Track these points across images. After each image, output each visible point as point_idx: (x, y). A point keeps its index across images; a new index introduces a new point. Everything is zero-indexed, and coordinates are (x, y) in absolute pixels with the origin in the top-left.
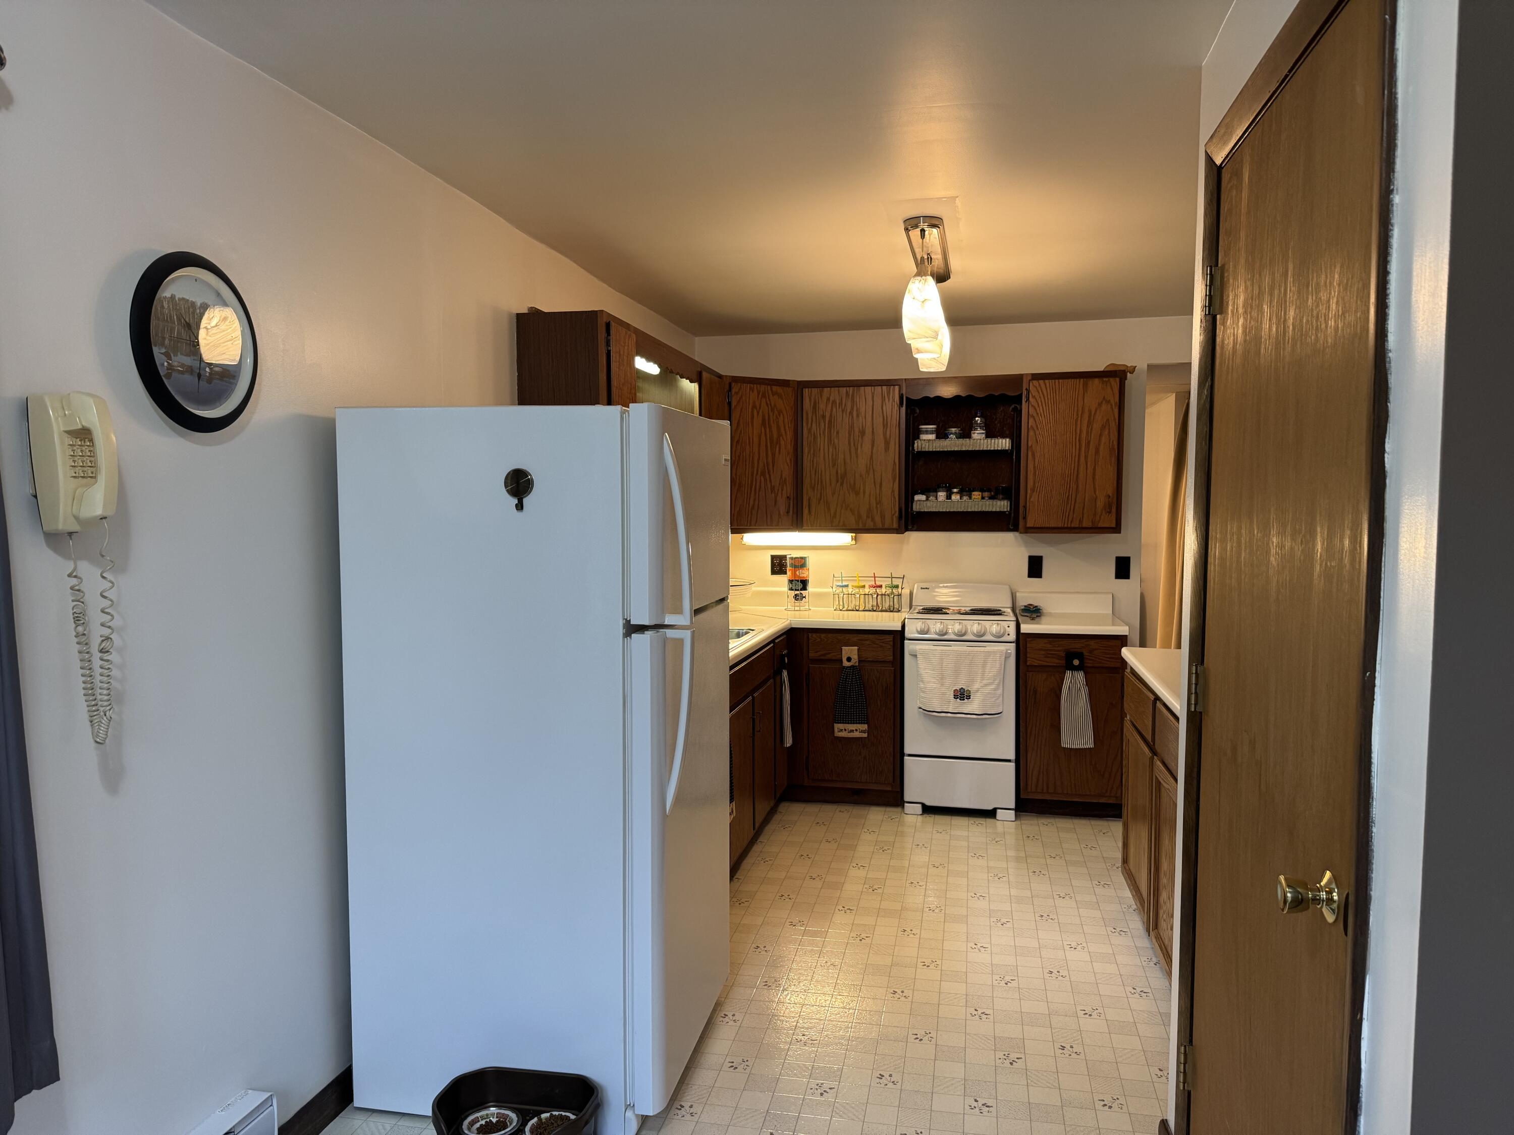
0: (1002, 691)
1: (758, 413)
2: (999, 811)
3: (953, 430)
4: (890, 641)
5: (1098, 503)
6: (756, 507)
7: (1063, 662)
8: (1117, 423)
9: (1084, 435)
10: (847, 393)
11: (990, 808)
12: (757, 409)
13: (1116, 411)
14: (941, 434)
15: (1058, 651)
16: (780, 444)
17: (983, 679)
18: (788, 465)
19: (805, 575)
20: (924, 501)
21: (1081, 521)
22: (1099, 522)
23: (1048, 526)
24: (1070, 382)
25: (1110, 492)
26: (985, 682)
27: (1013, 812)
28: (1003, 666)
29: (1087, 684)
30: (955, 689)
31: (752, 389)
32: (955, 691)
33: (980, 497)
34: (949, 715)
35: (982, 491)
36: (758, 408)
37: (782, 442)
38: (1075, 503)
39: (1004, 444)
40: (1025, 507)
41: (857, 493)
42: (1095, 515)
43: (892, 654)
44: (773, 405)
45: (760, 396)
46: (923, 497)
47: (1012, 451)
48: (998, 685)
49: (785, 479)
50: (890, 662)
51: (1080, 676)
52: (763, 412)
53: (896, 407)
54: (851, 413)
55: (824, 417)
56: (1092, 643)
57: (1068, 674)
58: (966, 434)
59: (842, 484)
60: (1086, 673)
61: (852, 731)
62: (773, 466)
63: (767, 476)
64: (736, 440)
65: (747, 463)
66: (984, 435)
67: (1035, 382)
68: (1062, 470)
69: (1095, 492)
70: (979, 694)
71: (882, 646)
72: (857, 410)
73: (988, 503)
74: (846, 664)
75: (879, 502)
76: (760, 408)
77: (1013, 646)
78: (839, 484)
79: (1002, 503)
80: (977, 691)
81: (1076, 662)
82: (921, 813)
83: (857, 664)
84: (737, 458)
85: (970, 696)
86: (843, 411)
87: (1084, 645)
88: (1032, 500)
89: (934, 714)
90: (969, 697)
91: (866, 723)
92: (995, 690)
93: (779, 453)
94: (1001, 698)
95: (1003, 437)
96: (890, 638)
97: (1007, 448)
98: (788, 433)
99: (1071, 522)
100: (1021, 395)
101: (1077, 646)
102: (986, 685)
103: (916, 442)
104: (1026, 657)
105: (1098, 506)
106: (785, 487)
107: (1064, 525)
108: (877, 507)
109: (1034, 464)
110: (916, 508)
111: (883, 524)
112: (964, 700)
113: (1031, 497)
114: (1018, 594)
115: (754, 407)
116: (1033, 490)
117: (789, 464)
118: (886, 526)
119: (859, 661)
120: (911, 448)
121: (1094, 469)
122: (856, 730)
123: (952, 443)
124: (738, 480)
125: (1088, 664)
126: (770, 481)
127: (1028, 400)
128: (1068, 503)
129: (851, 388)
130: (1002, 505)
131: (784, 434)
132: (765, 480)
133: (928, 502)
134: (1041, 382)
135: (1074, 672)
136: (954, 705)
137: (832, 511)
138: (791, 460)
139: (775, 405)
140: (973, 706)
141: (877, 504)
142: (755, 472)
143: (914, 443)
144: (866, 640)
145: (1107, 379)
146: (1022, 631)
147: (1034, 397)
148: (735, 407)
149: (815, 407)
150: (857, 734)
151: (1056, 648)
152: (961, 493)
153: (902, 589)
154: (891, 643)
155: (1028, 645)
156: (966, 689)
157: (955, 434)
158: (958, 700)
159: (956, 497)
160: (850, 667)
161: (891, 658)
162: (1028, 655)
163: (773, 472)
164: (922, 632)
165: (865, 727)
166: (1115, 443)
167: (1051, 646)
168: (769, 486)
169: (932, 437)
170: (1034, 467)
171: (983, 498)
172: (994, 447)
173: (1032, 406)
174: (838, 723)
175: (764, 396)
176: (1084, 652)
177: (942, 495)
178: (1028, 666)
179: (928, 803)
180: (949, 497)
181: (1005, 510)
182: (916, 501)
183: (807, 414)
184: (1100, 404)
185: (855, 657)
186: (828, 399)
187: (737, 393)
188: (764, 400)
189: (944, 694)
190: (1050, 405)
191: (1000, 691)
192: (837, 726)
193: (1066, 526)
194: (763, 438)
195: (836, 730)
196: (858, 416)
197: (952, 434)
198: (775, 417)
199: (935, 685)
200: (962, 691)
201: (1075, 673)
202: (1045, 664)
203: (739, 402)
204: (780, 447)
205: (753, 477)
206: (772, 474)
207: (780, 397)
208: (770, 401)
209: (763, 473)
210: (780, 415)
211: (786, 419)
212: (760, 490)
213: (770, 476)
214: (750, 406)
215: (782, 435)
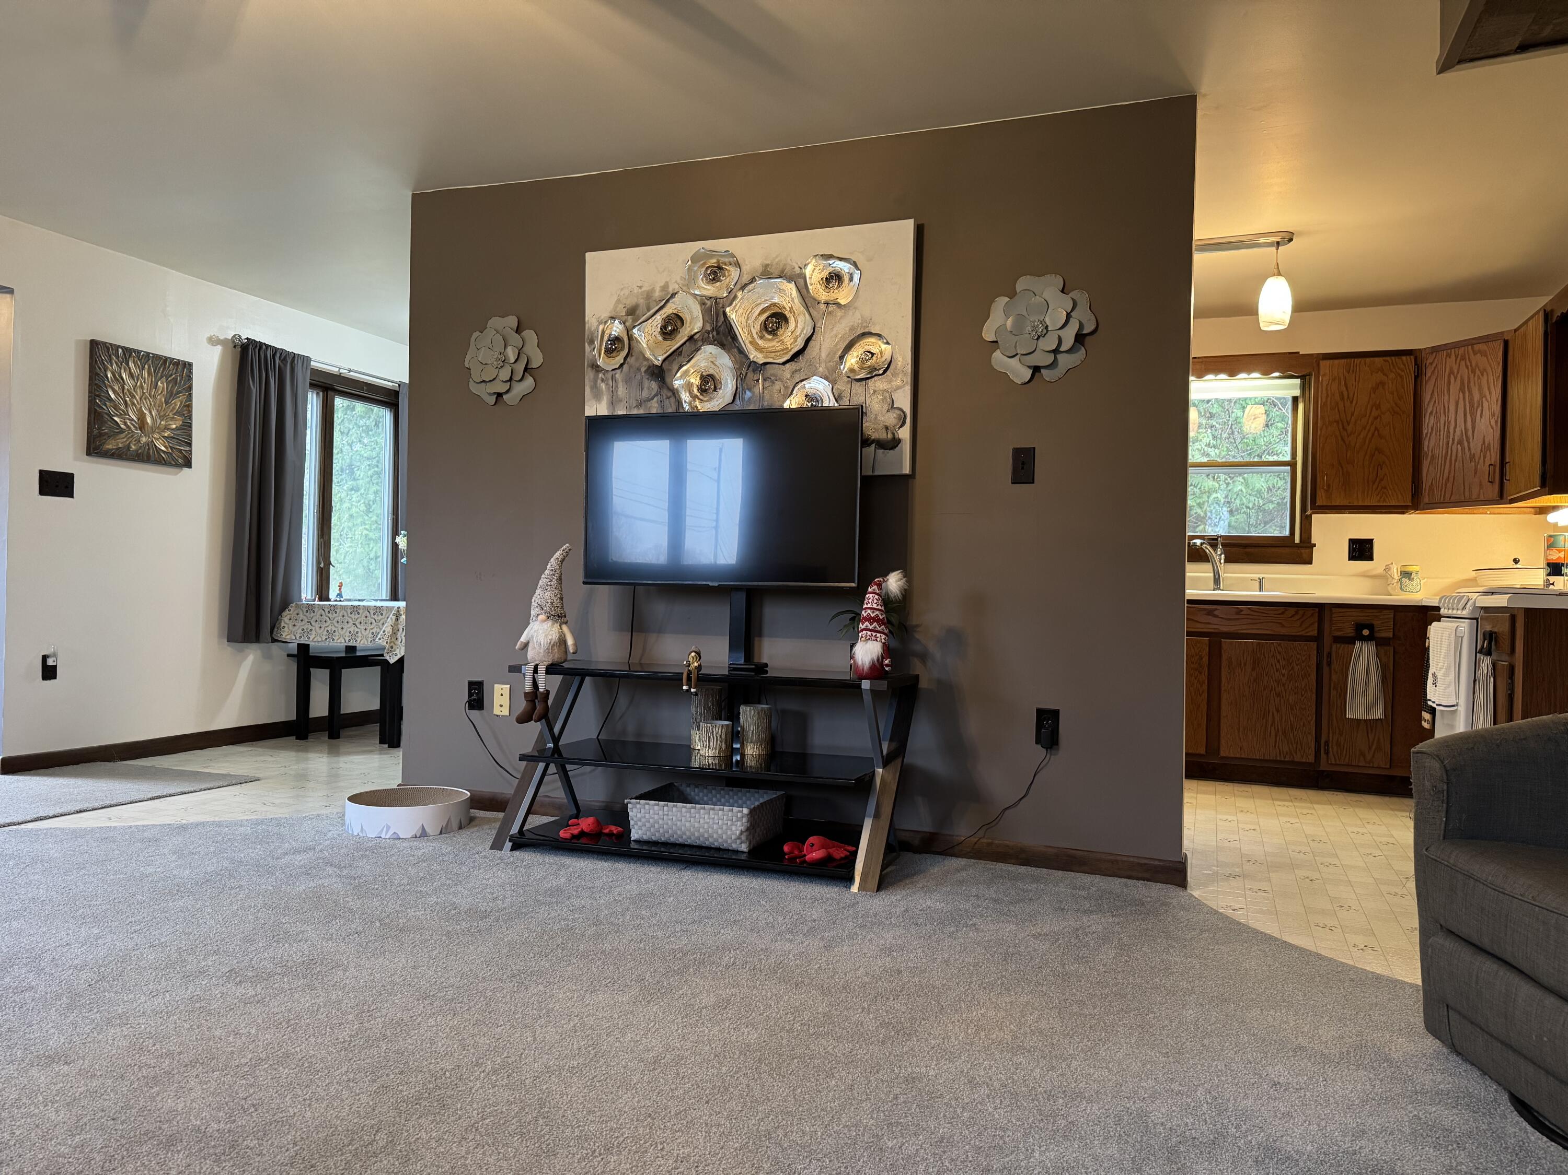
1: (1455, 378)
6: (1451, 479)
12: (1453, 374)
16: (1483, 407)
18: (1492, 428)
31: (1449, 356)
36: (1456, 371)
37: (1486, 404)
44: (1474, 365)
45: (1458, 360)
49: (1489, 444)
52: (1461, 376)
62: (1473, 432)
63: (1466, 444)
64: (1428, 412)
65: (1442, 433)
76: (1458, 372)
84: (1430, 429)
93: (1481, 417)
98: (1493, 392)
106: (1488, 454)
115: (1451, 372)
117: (1494, 426)
124: (1430, 454)
126: (1470, 449)
131: (1487, 393)
132: (1463, 449)
138: (1496, 422)
139: (1477, 365)
142: (1451, 443)
148: (1430, 377)
163: (1473, 438)
168: (1468, 454)
175: (1463, 358)
187: (1431, 364)
188: (1463, 363)
194: (1461, 402)
198: (1475, 378)
203: (1433, 372)
204: (1482, 411)
205: (1448, 448)
206: (1471, 440)
207: (1484, 354)
208: (1470, 362)
209: (1460, 443)
210: (1482, 375)
211: (1491, 378)
212: (1456, 460)
213: (1469, 443)
214: (1447, 374)
215: (1485, 396)
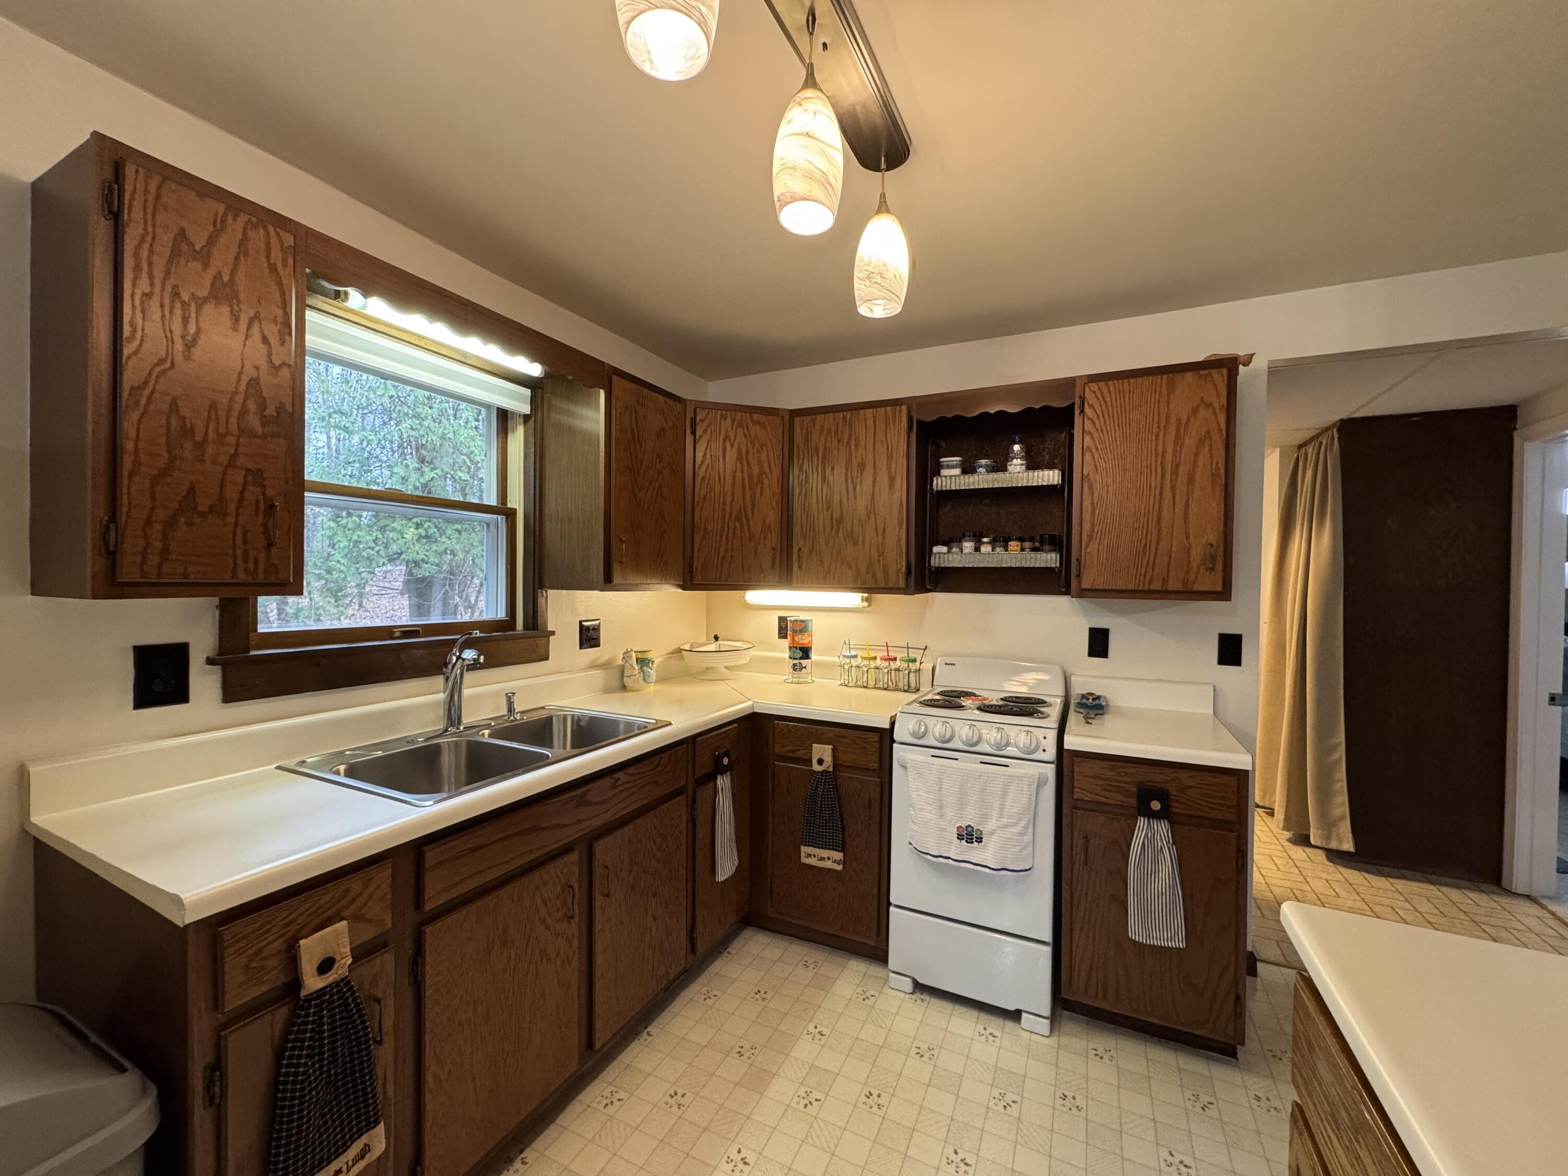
0: (1031, 837)
1: (732, 446)
2: (1024, 1015)
3: (983, 462)
4: (875, 742)
5: (1193, 553)
6: (728, 559)
7: (1134, 801)
8: (1224, 436)
9: (1169, 457)
10: (844, 418)
11: (1012, 1008)
12: (730, 440)
13: (1222, 418)
14: (968, 469)
15: (1126, 783)
16: (763, 484)
17: (1001, 816)
18: (773, 509)
19: (806, 642)
20: (944, 553)
21: (1165, 581)
22: (1194, 582)
23: (1114, 587)
24: (1147, 381)
25: (1213, 538)
26: (1004, 821)
27: (1047, 1022)
28: (1034, 799)
29: (1174, 843)
30: (958, 825)
31: (724, 417)
32: (959, 828)
33: (1019, 548)
34: (950, 862)
35: (1021, 540)
36: (732, 438)
37: (766, 481)
38: (1156, 554)
39: (1051, 477)
40: (1079, 560)
41: (855, 543)
42: (1188, 572)
43: (877, 760)
44: (752, 436)
45: (735, 425)
46: (944, 549)
47: (1062, 486)
48: (1026, 828)
49: (770, 525)
50: (875, 770)
51: (1162, 828)
52: (739, 445)
53: (904, 434)
54: (849, 444)
55: (817, 449)
56: (1183, 775)
57: (1142, 822)
58: (1000, 466)
59: (837, 531)
60: (1171, 823)
61: (822, 859)
62: (753, 509)
63: (745, 521)
64: (700, 477)
65: (717, 504)
66: (1024, 467)
67: (1094, 386)
68: (1135, 507)
69: (1188, 538)
70: (994, 838)
71: (864, 748)
72: (855, 440)
73: (1029, 556)
74: (816, 767)
75: (881, 554)
76: (735, 440)
77: (1050, 771)
78: (833, 533)
79: (1049, 556)
80: (992, 833)
81: (1156, 805)
82: (911, 991)
83: (831, 769)
84: (702, 498)
85: (982, 838)
86: (839, 441)
87: (1169, 778)
88: (1089, 550)
89: (929, 857)
90: (980, 840)
91: (842, 851)
92: (1020, 834)
93: (761, 495)
94: (1030, 848)
95: (1051, 467)
96: (875, 737)
97: (1055, 483)
98: (774, 470)
99: (1150, 582)
100: (1073, 405)
101: (1157, 778)
102: (1007, 826)
103: (935, 479)
104: (1073, 787)
105: (1192, 558)
106: (769, 536)
107: (1138, 587)
108: (879, 561)
109: (1092, 499)
110: (935, 562)
111: (887, 583)
112: (972, 843)
113: (1087, 546)
114: (1073, 678)
115: (727, 438)
116: (1091, 538)
117: (775, 507)
118: (890, 585)
119: (835, 766)
120: (929, 487)
121: (1187, 505)
122: (829, 859)
123: (982, 479)
124: (703, 527)
125: (1176, 808)
126: (749, 528)
127: (1082, 411)
128: (1144, 554)
129: (849, 413)
130: (1049, 559)
131: (768, 470)
132: (742, 526)
133: (950, 555)
134: (1102, 384)
135: (1151, 820)
136: (958, 849)
137: (826, 566)
138: (777, 503)
139: (756, 436)
140: (986, 854)
141: (879, 556)
142: (727, 517)
143: (932, 481)
144: (844, 737)
145: (1206, 372)
146: (1066, 747)
147: (1091, 406)
148: (701, 436)
149: (807, 439)
150: (829, 864)
151: (1120, 778)
152: (993, 543)
153: (921, 663)
154: (877, 745)
155: (1076, 769)
156: (975, 828)
157: (986, 466)
158: (964, 842)
159: (986, 549)
160: (822, 772)
161: (876, 765)
162: (1076, 784)
163: (753, 516)
164: (915, 735)
165: (839, 856)
166: (1222, 465)
167: (1114, 773)
168: (747, 533)
169: (957, 471)
170: (1093, 505)
171: (1023, 550)
172: (1038, 482)
173: (1089, 418)
174: (805, 845)
175: (740, 425)
176: (1171, 791)
177: (968, 546)
178: (1076, 800)
179: (920, 981)
180: (977, 549)
181: (1053, 566)
182: (935, 554)
183: (798, 448)
184: (1195, 411)
185: (828, 759)
186: (822, 428)
187: (702, 420)
188: (740, 431)
189: (943, 830)
190: (1116, 418)
191: (1028, 838)
192: (804, 850)
193: (1141, 588)
195: (803, 855)
196: (856, 446)
197: (981, 466)
198: (755, 451)
199: (931, 816)
200: (970, 829)
201: (1155, 823)
202: (1103, 800)
203: (705, 431)
204: (762, 488)
205: (724, 522)
206: (750, 519)
207: (763, 426)
208: (749, 431)
209: (738, 519)
210: (762, 449)
211: (771, 454)
212: (733, 538)
213: (748, 521)
214: (722, 437)
215: (765, 473)
